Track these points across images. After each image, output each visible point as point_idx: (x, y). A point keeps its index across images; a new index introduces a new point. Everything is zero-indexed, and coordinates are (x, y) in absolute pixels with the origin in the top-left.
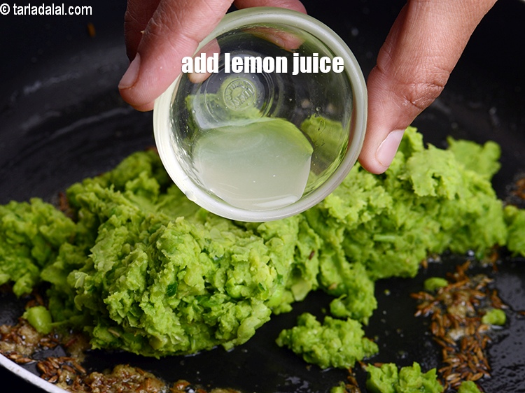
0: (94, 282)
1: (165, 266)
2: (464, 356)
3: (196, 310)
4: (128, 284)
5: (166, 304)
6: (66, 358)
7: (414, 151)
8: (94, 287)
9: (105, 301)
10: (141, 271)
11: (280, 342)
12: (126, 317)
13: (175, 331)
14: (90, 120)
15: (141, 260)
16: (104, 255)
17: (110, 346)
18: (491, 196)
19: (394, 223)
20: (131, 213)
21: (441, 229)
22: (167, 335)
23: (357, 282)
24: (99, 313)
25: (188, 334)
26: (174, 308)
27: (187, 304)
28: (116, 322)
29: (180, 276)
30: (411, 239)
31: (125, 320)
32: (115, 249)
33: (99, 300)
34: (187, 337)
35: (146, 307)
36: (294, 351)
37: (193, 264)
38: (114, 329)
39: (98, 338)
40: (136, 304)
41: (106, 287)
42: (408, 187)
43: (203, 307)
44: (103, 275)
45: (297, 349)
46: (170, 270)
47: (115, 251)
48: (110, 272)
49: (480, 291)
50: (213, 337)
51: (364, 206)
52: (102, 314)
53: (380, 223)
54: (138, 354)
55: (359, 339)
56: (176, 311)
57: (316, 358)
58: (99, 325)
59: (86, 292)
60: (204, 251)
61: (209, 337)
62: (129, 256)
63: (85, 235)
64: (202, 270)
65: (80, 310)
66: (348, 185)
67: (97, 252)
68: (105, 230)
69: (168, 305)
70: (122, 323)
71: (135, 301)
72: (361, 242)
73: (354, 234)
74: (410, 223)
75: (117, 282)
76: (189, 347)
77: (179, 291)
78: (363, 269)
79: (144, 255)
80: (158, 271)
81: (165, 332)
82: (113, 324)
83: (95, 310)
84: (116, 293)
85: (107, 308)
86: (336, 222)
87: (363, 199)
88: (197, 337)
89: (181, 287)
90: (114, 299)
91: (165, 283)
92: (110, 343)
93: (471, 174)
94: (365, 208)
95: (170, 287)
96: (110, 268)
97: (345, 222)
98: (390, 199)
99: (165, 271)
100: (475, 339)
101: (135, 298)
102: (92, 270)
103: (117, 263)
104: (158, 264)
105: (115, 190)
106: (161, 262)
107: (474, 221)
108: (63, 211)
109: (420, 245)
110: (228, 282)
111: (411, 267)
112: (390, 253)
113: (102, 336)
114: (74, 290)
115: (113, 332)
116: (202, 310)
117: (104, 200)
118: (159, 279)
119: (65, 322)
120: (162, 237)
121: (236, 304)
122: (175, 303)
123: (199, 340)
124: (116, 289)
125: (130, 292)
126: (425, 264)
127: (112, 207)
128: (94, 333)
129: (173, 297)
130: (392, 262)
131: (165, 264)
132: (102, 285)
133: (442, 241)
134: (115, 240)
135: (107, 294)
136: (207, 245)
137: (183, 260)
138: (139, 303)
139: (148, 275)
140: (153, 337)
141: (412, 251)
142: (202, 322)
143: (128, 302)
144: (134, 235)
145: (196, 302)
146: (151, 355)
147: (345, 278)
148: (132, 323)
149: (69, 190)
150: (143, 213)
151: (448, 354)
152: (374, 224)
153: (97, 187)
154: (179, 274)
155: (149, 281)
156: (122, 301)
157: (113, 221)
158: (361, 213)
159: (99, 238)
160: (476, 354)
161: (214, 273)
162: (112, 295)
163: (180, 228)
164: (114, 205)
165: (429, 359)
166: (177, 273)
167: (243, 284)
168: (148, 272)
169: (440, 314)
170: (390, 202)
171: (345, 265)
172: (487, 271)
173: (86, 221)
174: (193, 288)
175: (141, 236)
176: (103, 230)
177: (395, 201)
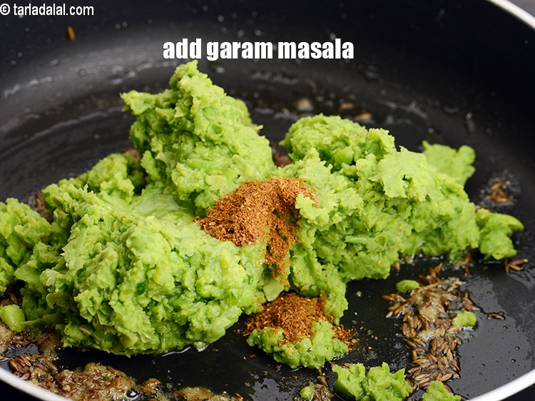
0: (65, 280)
1: (135, 264)
2: (434, 358)
3: (166, 309)
4: (98, 283)
5: (136, 303)
6: (39, 356)
7: (387, 153)
8: (65, 285)
9: (75, 299)
10: (111, 270)
11: (250, 342)
12: (96, 315)
13: (145, 330)
14: (69, 123)
15: (111, 258)
16: (76, 253)
17: (81, 344)
18: (464, 199)
19: (365, 224)
20: (103, 213)
21: (413, 231)
22: (137, 333)
23: (329, 283)
24: (70, 311)
25: (157, 332)
26: (144, 306)
27: (157, 303)
28: (87, 320)
29: (150, 275)
30: (382, 241)
31: (95, 318)
32: (86, 248)
33: (71, 298)
34: (158, 336)
35: (115, 305)
36: (265, 350)
37: (163, 263)
38: (84, 327)
39: (69, 336)
40: (106, 302)
41: (77, 285)
42: (379, 188)
43: (173, 306)
44: (74, 273)
45: (267, 349)
46: (139, 268)
47: (87, 250)
48: (81, 270)
49: (451, 293)
50: (183, 336)
51: (335, 207)
52: (73, 312)
53: (352, 225)
54: (109, 352)
55: (329, 339)
56: (146, 310)
57: (286, 357)
58: (70, 323)
59: (57, 290)
60: (174, 250)
61: (179, 336)
62: (100, 254)
63: (59, 235)
64: (172, 269)
65: (52, 308)
66: (320, 187)
67: (69, 251)
68: (77, 229)
69: (139, 303)
70: (92, 321)
71: (105, 299)
72: (333, 243)
73: (326, 236)
74: (380, 225)
75: (87, 281)
76: (160, 346)
77: (149, 290)
78: (336, 270)
79: (115, 254)
80: (127, 270)
81: (135, 330)
82: (83, 322)
83: (67, 308)
84: (87, 291)
85: (78, 306)
86: (307, 223)
87: (333, 201)
88: (167, 336)
89: (151, 286)
90: (84, 297)
91: (134, 281)
92: (82, 341)
93: (443, 176)
94: (336, 210)
95: (140, 285)
96: (82, 267)
97: (316, 223)
98: (361, 200)
99: (135, 269)
100: (445, 340)
101: (105, 297)
102: (64, 269)
103: (89, 261)
104: (128, 262)
105: (89, 190)
106: (131, 260)
107: (446, 223)
108: (39, 212)
109: (392, 247)
110: (198, 281)
111: (383, 269)
112: (362, 254)
113: (73, 334)
114: (46, 288)
115: (84, 330)
116: (172, 309)
117: (77, 200)
118: (128, 277)
119: (38, 320)
120: (132, 235)
121: (207, 304)
122: (145, 302)
123: (169, 338)
124: (86, 287)
125: (100, 290)
126: (398, 266)
127: (85, 207)
128: (65, 331)
129: (143, 295)
130: (364, 263)
131: (134, 262)
132: (73, 283)
133: (414, 243)
134: (86, 239)
135: (78, 292)
136: (177, 243)
137: (153, 259)
138: (109, 301)
139: (118, 273)
140: (123, 335)
141: (384, 252)
142: (171, 321)
143: (99, 300)
144: (106, 234)
145: (166, 301)
146: (121, 354)
147: (317, 280)
148: (102, 321)
149: (45, 191)
150: (115, 213)
151: (418, 355)
152: (346, 225)
153: (72, 188)
154: (149, 272)
155: (119, 279)
156: (92, 299)
157: (85, 221)
158: (332, 214)
159: (71, 237)
160: (445, 355)
161: (184, 272)
162: (82, 293)
163: (150, 227)
164: (88, 205)
165: (399, 360)
166: (147, 271)
167: (214, 284)
168: (118, 270)
169: (411, 316)
170: (361, 204)
171: (317, 266)
172: (459, 274)
173: (60, 221)
174: (162, 287)
175: (113, 235)
176: (76, 229)
177: (366, 202)
